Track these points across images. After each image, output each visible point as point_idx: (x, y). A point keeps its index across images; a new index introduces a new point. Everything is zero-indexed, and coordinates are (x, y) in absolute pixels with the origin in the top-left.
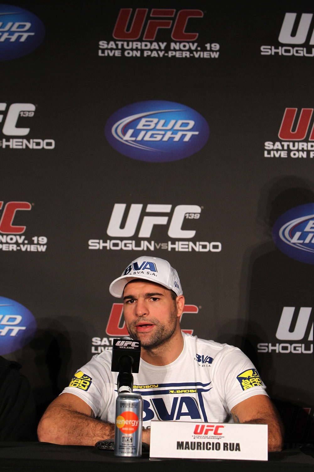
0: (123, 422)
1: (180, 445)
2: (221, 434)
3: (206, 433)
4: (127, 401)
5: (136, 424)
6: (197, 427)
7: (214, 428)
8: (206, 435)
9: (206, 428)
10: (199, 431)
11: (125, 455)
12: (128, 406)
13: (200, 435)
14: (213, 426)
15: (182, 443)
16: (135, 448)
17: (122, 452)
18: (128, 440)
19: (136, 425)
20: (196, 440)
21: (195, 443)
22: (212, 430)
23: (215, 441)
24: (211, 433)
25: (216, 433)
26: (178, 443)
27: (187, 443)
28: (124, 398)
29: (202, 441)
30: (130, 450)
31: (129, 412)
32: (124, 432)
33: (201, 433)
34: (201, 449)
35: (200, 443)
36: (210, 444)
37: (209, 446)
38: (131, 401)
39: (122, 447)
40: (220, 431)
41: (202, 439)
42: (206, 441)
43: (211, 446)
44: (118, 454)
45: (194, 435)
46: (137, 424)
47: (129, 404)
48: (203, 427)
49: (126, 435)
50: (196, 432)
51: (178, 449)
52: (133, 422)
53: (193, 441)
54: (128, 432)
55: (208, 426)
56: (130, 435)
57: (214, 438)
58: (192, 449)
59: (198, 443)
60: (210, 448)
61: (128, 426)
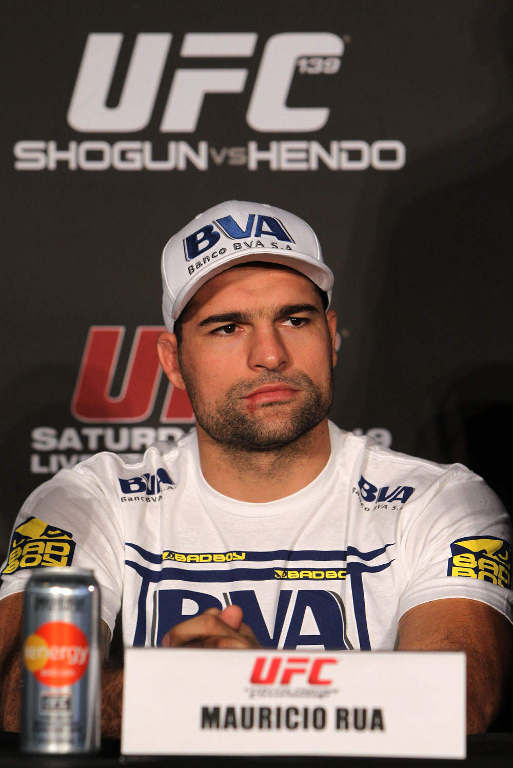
0: (43, 653)
1: (210, 717)
2: (327, 683)
3: (286, 680)
4: (56, 592)
5: (80, 658)
6: (260, 663)
7: (308, 667)
8: (285, 687)
9: (284, 666)
10: (264, 674)
11: (52, 748)
12: (56, 608)
13: (268, 687)
14: (305, 661)
15: (217, 710)
16: (79, 728)
17: (43, 741)
18: (57, 705)
19: (82, 661)
20: (258, 702)
21: (252, 710)
22: (302, 671)
23: (312, 703)
24: (299, 681)
25: (314, 679)
26: (205, 711)
27: (231, 711)
28: (45, 585)
29: (272, 702)
30: (66, 734)
31: (61, 625)
32: (48, 681)
33: (271, 679)
34: (269, 727)
35: (269, 710)
36: (297, 712)
37: (294, 718)
38: (67, 592)
39: (40, 726)
40: (325, 673)
41: (274, 699)
42: (285, 703)
43: (300, 719)
44: (31, 748)
45: (250, 686)
46: (83, 656)
47: (61, 600)
48: (276, 663)
49: (53, 690)
50: (255, 679)
51: (203, 726)
52: (73, 653)
53: (248, 702)
54: (60, 682)
55: (291, 661)
56: (66, 690)
57: (307, 693)
58: (244, 726)
59: (262, 710)
60: (296, 725)
61: (60, 664)
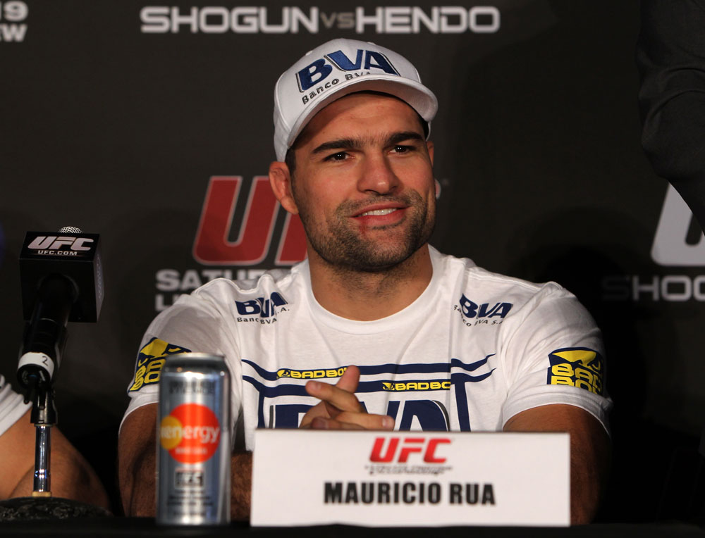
0: (177, 432)
1: (332, 492)
2: (442, 461)
3: (403, 458)
4: (189, 376)
5: (211, 437)
6: (379, 443)
7: (424, 446)
8: (403, 465)
9: (401, 445)
10: (383, 454)
11: (186, 520)
12: (189, 390)
13: (387, 465)
14: (421, 441)
15: (339, 485)
16: (209, 502)
17: (179, 514)
18: (191, 481)
19: (214, 440)
20: (377, 479)
21: (372, 485)
22: (418, 450)
23: (428, 479)
24: (416, 460)
26: (328, 486)
27: (352, 486)
28: (179, 369)
29: (391, 479)
30: (198, 507)
31: (194, 406)
32: (181, 458)
33: (389, 458)
34: (388, 501)
35: (388, 486)
36: (413, 487)
37: (410, 493)
38: (199, 376)
39: (174, 501)
40: (440, 452)
41: (392, 475)
42: (403, 479)
43: (416, 494)
44: (165, 520)
45: (370, 464)
46: (215, 435)
47: (194, 384)
48: (394, 443)
49: (187, 467)
50: (375, 457)
51: (326, 501)
52: (205, 433)
53: (368, 479)
54: (193, 459)
55: (408, 441)
56: (198, 466)
57: (422, 470)
58: (364, 501)
59: (381, 485)
60: (413, 499)
61: (193, 443)
